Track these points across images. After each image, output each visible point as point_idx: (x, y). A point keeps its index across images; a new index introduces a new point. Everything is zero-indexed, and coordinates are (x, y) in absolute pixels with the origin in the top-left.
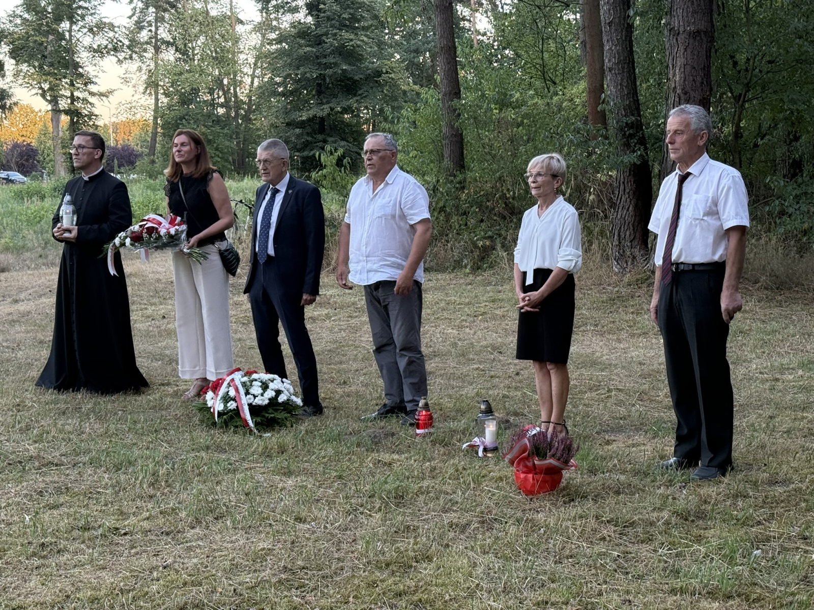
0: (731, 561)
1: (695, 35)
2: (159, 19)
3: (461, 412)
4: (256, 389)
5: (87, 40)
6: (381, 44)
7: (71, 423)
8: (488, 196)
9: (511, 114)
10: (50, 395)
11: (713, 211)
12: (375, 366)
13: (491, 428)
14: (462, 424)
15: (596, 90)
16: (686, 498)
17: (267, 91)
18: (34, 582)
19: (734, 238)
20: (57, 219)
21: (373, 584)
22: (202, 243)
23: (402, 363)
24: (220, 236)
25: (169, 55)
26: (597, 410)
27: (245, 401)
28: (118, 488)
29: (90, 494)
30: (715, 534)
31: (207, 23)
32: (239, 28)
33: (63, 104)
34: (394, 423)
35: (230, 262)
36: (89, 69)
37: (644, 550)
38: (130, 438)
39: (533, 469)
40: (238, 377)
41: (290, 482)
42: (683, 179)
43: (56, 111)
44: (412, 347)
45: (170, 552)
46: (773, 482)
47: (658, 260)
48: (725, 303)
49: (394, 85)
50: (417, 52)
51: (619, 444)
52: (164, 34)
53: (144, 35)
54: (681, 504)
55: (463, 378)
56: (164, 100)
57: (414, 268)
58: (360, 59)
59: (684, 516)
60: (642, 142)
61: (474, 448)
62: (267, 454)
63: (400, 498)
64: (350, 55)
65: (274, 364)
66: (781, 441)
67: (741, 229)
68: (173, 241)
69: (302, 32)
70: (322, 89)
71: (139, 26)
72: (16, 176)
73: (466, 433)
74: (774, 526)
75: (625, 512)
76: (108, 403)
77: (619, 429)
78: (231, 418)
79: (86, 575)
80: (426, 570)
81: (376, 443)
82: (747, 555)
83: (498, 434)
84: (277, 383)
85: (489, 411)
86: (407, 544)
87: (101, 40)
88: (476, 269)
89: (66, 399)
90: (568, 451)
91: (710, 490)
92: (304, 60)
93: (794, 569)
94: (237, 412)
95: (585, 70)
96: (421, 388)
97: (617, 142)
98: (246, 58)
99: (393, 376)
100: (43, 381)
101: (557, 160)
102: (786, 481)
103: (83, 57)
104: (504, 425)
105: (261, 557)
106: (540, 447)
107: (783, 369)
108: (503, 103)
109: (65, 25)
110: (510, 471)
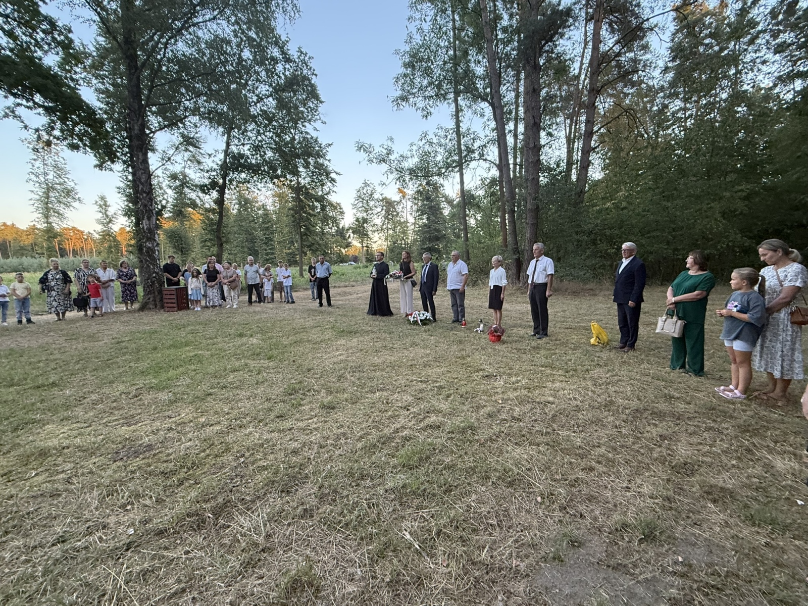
0: (547, 359)
1: (532, 224)
2: (388, 223)
3: (473, 322)
4: (421, 315)
5: (371, 229)
6: (446, 228)
7: (377, 323)
8: (476, 267)
9: (482, 245)
10: (370, 316)
11: (545, 270)
12: (452, 311)
13: (482, 326)
14: (473, 325)
15: (505, 239)
16: (534, 344)
17: (415, 240)
18: (376, 358)
19: (550, 277)
20: (372, 273)
21: (456, 362)
22: (407, 278)
23: (459, 309)
24: (411, 277)
25: (391, 232)
26: (509, 322)
27: (419, 318)
28: (391, 338)
29: (385, 339)
30: (543, 352)
31: (400, 223)
32: (408, 224)
33: (365, 245)
34: (456, 325)
35: (414, 284)
36: (371, 236)
37: (524, 356)
38: (392, 327)
39: (494, 336)
40: (417, 312)
41: (432, 338)
42: (537, 261)
43: (363, 247)
44: (462, 306)
45: (406, 353)
46: (556, 340)
47: (530, 282)
48: (547, 293)
49: (449, 238)
50: (455, 229)
51: (515, 330)
52: (389, 226)
53: (384, 227)
54: (533, 345)
55: (472, 314)
56: (389, 243)
57: (464, 286)
58: (440, 231)
59: (534, 348)
60: (518, 252)
61: (477, 331)
62: (425, 331)
63: (461, 342)
64: (438, 231)
65: (426, 310)
66: (558, 330)
67: (552, 275)
68: (399, 277)
69: (425, 225)
70: (430, 240)
71: (383, 225)
72: (353, 263)
73: (475, 327)
74: (557, 351)
75: (519, 346)
76: (384, 318)
77: (515, 327)
78: (415, 322)
79: (387, 357)
80: (469, 359)
81: (452, 329)
82: (551, 357)
83: (484, 327)
84: (426, 314)
85: (481, 321)
86: (463, 353)
87: (374, 229)
88: (473, 286)
89: (374, 317)
90: (503, 332)
91: (539, 341)
92: (426, 232)
93: (563, 361)
94: (417, 321)
95: (501, 233)
96: (463, 316)
97: (512, 252)
98: (410, 232)
99: (456, 313)
100: (368, 313)
101: (500, 258)
102: (560, 340)
103: (370, 233)
104: (485, 325)
105: (428, 355)
106: (496, 330)
107: (557, 312)
108: (480, 243)
109: (365, 225)
110: (488, 337)
